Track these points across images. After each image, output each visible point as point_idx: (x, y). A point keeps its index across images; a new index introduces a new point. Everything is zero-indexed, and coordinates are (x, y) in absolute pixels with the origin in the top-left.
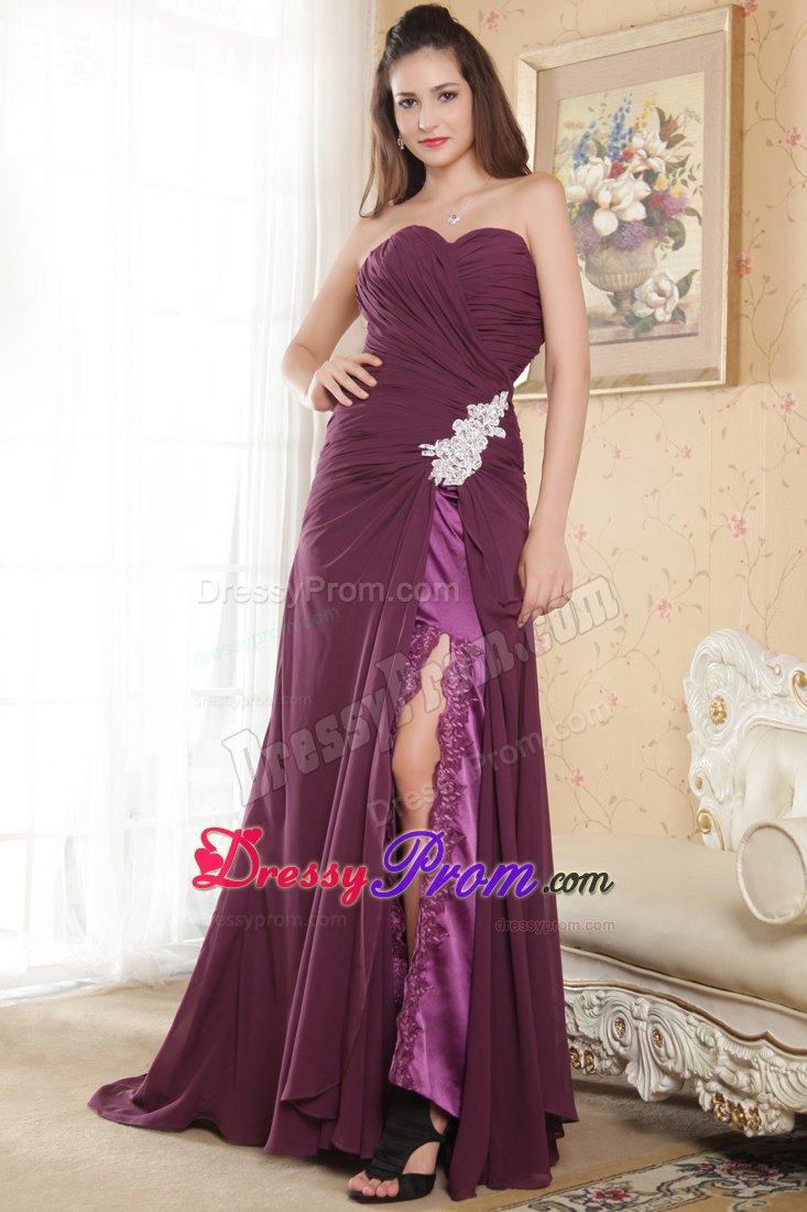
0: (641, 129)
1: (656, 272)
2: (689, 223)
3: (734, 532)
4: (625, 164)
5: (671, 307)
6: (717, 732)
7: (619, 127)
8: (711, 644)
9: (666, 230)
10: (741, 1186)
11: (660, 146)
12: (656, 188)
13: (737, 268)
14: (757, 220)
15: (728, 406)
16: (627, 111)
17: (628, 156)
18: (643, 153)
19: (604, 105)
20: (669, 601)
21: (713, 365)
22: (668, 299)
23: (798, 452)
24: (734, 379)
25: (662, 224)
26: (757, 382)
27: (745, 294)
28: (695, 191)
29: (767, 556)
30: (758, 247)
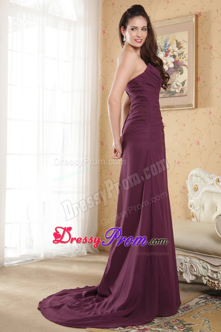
0: (171, 45)
1: (176, 80)
2: (184, 68)
3: (197, 144)
4: (168, 54)
5: (180, 89)
6: (195, 193)
7: (166, 44)
8: (193, 172)
9: (178, 70)
10: (215, 301)
11: (177, 49)
12: (176, 59)
13: (197, 79)
14: (202, 68)
15: (195, 113)
16: (168, 40)
17: (169, 51)
18: (172, 51)
19: (162, 39)
20: (180, 161)
21: (191, 103)
22: (179, 87)
23: (213, 125)
24: (196, 107)
25: (177, 68)
26: (202, 107)
27: (199, 86)
28: (186, 60)
29: (205, 150)
30: (202, 74)
